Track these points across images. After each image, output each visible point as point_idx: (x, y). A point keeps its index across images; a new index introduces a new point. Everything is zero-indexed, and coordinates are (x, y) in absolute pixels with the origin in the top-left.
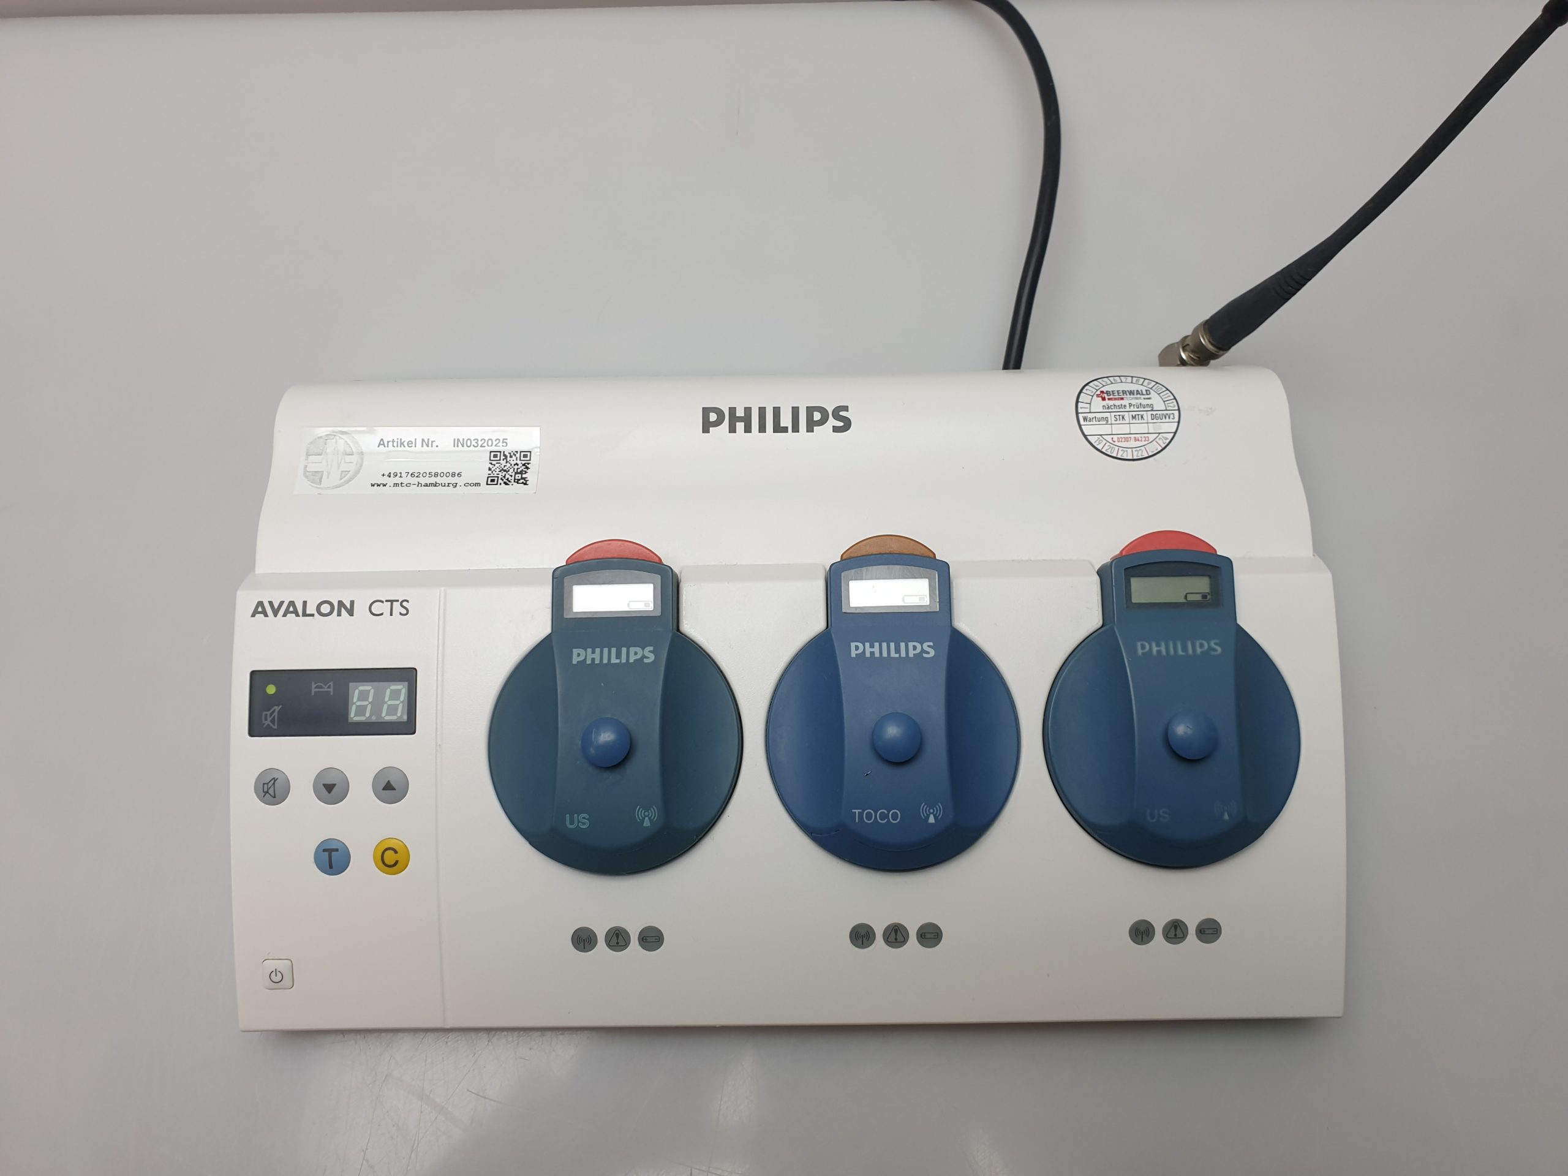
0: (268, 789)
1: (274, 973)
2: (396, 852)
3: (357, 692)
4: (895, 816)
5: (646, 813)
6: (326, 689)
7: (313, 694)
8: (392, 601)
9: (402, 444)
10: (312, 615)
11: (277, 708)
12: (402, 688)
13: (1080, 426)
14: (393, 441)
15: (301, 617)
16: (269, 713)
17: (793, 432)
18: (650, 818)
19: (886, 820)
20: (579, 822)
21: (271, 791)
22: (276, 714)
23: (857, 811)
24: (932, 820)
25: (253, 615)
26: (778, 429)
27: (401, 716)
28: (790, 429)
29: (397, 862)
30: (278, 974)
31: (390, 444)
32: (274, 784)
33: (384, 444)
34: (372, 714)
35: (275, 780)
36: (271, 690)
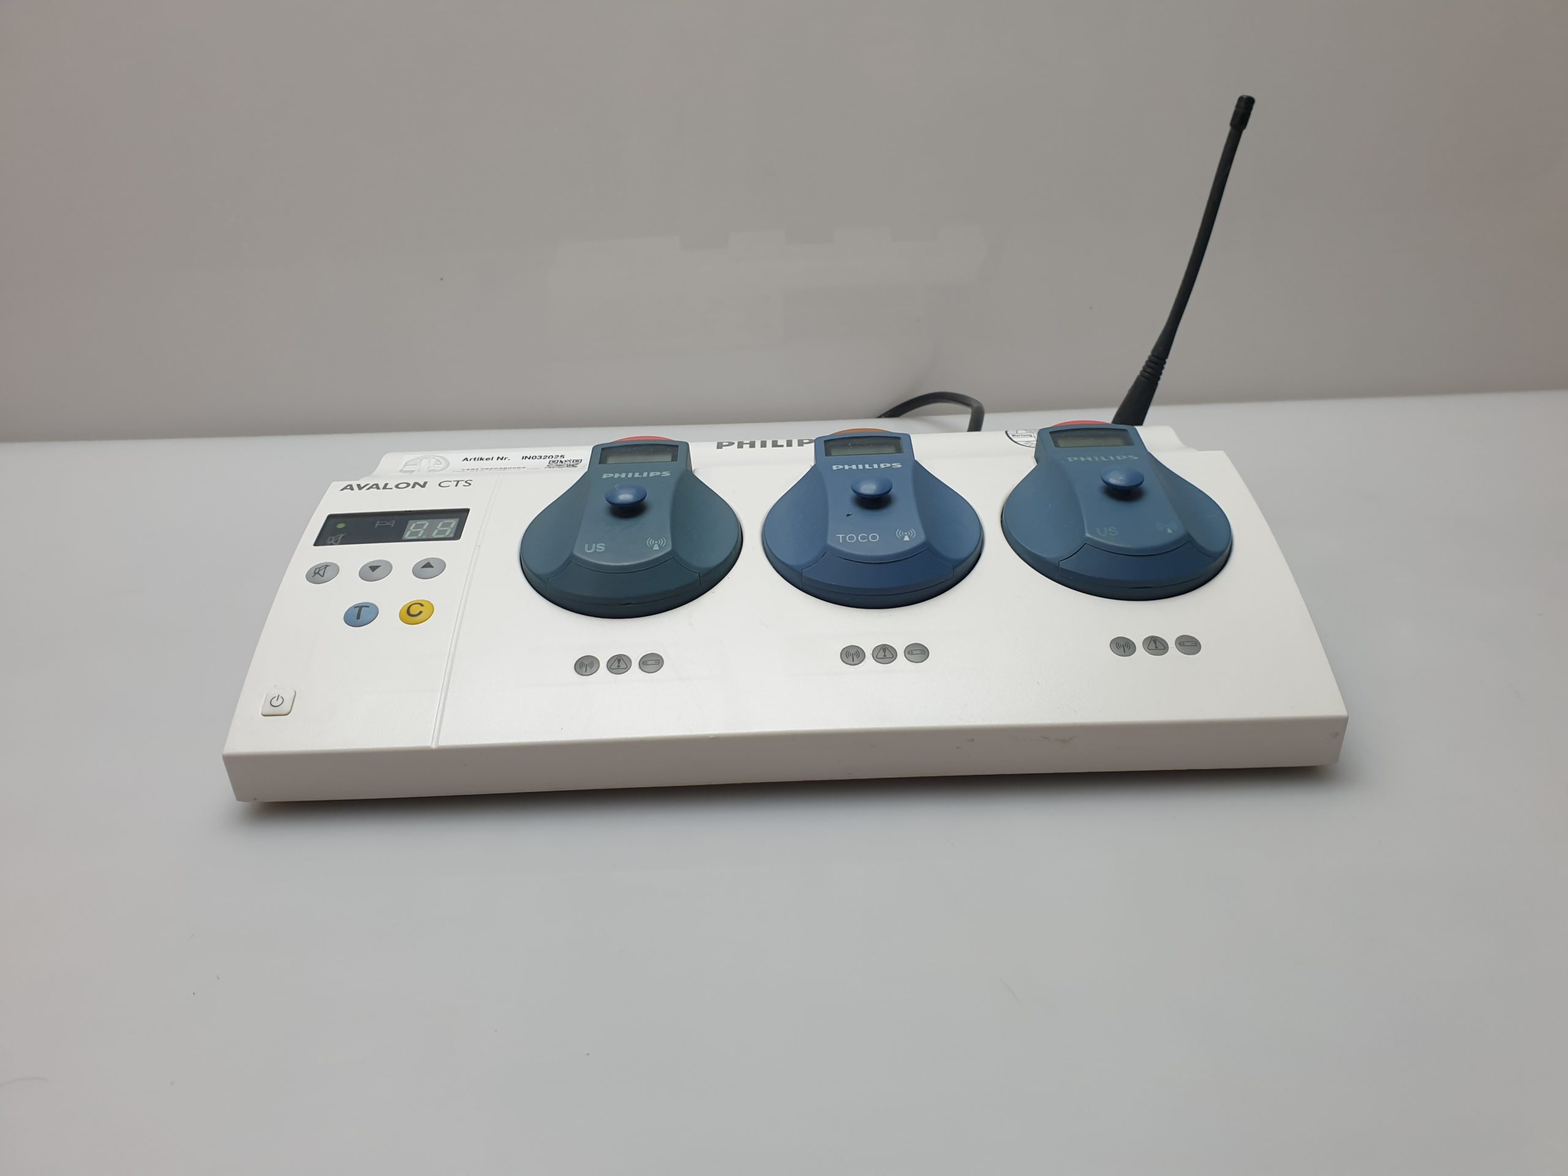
0: (319, 571)
1: (275, 699)
2: (422, 605)
3: (414, 525)
4: (874, 537)
5: (656, 542)
6: (388, 524)
7: (376, 526)
8: (458, 482)
9: (481, 459)
10: (391, 489)
11: (342, 535)
12: (454, 523)
13: (1012, 440)
14: (475, 459)
15: (381, 491)
16: (333, 538)
17: (787, 446)
18: (659, 546)
19: (866, 541)
20: (596, 548)
21: (321, 573)
22: (340, 538)
23: (841, 536)
24: (906, 538)
25: (342, 490)
26: (775, 444)
27: (449, 534)
28: (785, 445)
29: (421, 612)
30: (280, 698)
31: (472, 460)
32: (325, 568)
33: (467, 460)
34: (423, 535)
35: (327, 566)
36: (341, 526)
